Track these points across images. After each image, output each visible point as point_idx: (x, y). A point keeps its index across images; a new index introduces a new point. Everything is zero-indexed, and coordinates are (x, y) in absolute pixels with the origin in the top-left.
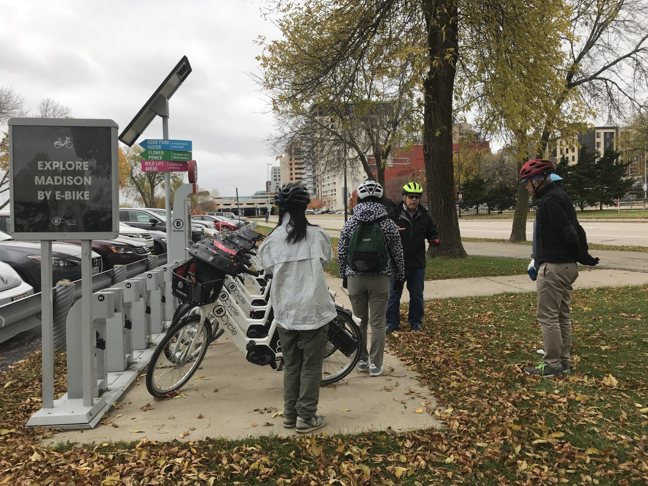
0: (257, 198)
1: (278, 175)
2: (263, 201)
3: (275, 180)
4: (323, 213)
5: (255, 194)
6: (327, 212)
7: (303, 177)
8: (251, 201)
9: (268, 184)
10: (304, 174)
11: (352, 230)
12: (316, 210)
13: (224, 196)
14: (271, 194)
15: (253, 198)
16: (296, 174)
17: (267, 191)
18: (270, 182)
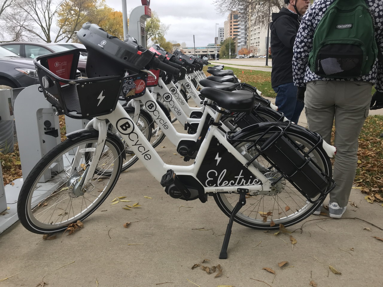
0: (209, 48)
1: (222, 33)
2: (213, 49)
3: (221, 36)
4: (250, 57)
5: (208, 46)
6: (253, 57)
7: (238, 34)
8: (205, 50)
9: (216, 39)
10: (239, 32)
11: (321, 13)
12: (246, 55)
13: (189, 47)
14: (217, 45)
15: (206, 48)
16: (234, 32)
17: (215, 44)
18: (217, 38)
